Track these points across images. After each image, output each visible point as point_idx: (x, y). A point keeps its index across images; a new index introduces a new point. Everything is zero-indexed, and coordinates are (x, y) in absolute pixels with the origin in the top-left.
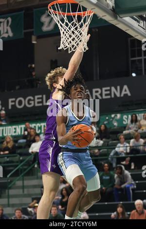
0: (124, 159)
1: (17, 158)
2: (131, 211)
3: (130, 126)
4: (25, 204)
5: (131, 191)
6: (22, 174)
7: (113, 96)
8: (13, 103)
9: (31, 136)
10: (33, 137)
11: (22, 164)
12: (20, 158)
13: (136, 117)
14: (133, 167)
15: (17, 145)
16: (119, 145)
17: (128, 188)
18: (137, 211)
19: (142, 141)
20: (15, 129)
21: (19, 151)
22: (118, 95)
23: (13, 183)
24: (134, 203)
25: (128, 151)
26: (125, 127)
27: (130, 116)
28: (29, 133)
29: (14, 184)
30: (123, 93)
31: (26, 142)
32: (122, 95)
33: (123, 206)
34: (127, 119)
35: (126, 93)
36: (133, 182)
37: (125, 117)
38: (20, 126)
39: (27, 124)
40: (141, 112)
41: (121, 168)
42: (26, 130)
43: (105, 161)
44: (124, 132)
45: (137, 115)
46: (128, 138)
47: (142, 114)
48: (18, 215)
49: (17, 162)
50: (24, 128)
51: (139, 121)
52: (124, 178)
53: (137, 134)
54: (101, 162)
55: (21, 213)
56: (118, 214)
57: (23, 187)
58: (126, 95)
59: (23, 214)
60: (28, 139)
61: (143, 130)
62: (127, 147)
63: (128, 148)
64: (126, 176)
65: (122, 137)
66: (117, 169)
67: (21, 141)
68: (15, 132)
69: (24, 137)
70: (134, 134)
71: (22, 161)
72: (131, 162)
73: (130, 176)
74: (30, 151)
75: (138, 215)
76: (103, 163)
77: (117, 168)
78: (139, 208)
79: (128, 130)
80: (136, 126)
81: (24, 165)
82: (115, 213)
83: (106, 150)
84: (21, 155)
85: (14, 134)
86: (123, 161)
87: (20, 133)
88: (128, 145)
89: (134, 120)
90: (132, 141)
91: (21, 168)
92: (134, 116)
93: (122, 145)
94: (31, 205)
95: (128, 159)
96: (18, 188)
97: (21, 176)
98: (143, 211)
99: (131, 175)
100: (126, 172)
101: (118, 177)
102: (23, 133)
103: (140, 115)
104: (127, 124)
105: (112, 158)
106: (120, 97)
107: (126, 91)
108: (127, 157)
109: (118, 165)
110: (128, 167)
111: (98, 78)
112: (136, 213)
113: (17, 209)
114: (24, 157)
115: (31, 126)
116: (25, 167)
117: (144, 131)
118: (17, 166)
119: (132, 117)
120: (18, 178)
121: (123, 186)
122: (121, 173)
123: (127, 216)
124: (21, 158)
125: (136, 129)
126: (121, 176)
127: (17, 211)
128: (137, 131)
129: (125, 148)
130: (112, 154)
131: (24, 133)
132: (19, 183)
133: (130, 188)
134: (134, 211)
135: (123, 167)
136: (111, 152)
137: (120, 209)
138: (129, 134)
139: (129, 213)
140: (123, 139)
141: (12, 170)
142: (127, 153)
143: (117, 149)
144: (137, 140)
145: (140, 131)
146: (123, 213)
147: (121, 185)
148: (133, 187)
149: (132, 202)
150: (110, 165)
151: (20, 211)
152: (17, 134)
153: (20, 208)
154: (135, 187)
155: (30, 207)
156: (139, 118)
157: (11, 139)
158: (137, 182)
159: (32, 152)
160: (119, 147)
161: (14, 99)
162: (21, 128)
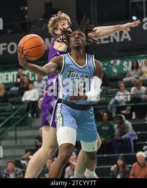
0: (124, 108)
1: (9, 107)
2: (132, 163)
3: (131, 73)
4: (18, 156)
5: (132, 142)
6: (15, 124)
7: (112, 41)
8: (5, 49)
9: (24, 83)
10: (26, 85)
11: (14, 113)
12: (12, 107)
13: (137, 63)
14: (134, 117)
15: (9, 93)
16: (119, 93)
17: (129, 139)
18: (139, 164)
19: (143, 88)
20: (7, 76)
21: (11, 100)
22: (118, 39)
23: (5, 134)
24: (135, 156)
25: (129, 99)
26: (125, 75)
27: (130, 63)
28: (22, 80)
29: (7, 134)
30: (123, 37)
31: (19, 90)
32: (122, 40)
33: (124, 158)
34: (128, 65)
35: (126, 37)
36: (134, 133)
37: (125, 63)
38: (12, 73)
39: (20, 70)
40: (142, 58)
41: (121, 118)
42: (18, 77)
43: (104, 110)
44: (124, 79)
45: (138, 61)
46: (129, 86)
47: (144, 61)
48: (11, 168)
49: (9, 111)
50: (17, 75)
51: (141, 67)
52: (124, 128)
53: (138, 81)
54: (99, 111)
55: (14, 166)
56: (118, 166)
57: (16, 138)
58: (126, 40)
59: (16, 167)
60: (21, 86)
61: (144, 77)
62: (127, 95)
63: (129, 97)
64: (127, 127)
65: (122, 84)
66: (117, 119)
67: (14, 89)
68: (7, 79)
69: (17, 84)
70: (135, 81)
71: (14, 110)
72: (132, 111)
73: (131, 127)
74: (23, 99)
75: (140, 168)
76: (102, 112)
77: (116, 117)
78: (141, 160)
79: (129, 77)
80: (137, 73)
81: (17, 114)
82: (115, 166)
83: (104, 98)
84: (13, 103)
85: (5, 82)
86: (123, 110)
87: (12, 81)
88: (128, 93)
89: (135, 67)
90: (133, 89)
91: (14, 117)
92: (135, 62)
93: (122, 94)
94: (24, 157)
95: (129, 108)
96: (11, 139)
97: (13, 126)
98: (145, 163)
99: (132, 125)
100: (127, 122)
101: (119, 127)
102: (15, 81)
103: (141, 61)
104: (127, 71)
105: (112, 108)
106: (120, 42)
107: (126, 35)
108: (128, 106)
109: (118, 115)
110: (129, 117)
111: (96, 22)
112: (138, 165)
113: (10, 162)
114: (17, 106)
115: (24, 72)
116: (18, 117)
117: (146, 78)
118: (9, 115)
119: (133, 63)
120: (10, 128)
121: (123, 137)
122: (121, 123)
123: (128, 169)
124: (14, 107)
125: (137, 76)
126: (121, 126)
127: (10, 164)
128: (138, 78)
129: (125, 96)
130: (111, 103)
131: (17, 81)
132: (12, 134)
133: (132, 139)
134: (136, 164)
135: (123, 117)
136: (110, 100)
137: (120, 162)
138: (130, 81)
139: (130, 166)
140: (124, 87)
141: (4, 120)
142: (127, 102)
143: (116, 98)
144: (139, 88)
145: (141, 78)
146: (123, 166)
147: (121, 136)
148: (134, 138)
149: (133, 154)
150: (110, 114)
151: (12, 164)
152: (9, 81)
153: (13, 160)
154: (137, 138)
155: (23, 160)
156: (140, 65)
157: (3, 86)
158: (139, 133)
159: (26, 101)
160: (119, 95)
161: (5, 44)
162: (13, 75)
